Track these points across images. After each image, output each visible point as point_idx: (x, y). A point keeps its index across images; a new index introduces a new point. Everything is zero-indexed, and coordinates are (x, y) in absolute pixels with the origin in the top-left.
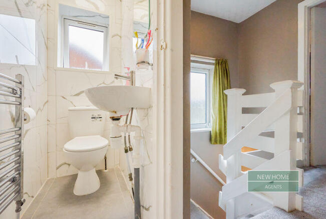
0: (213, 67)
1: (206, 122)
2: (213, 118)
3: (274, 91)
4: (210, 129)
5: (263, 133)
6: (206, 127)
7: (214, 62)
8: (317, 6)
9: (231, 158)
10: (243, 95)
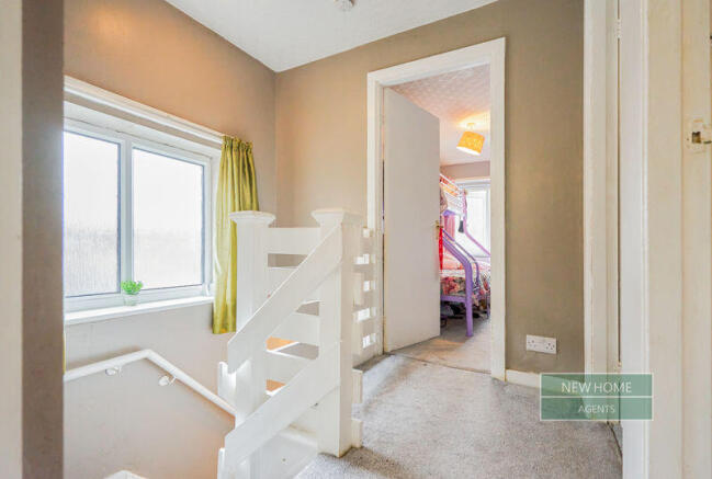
0: (219, 153)
1: (204, 281)
2: (216, 271)
3: (317, 225)
4: (212, 298)
5: (303, 306)
6: (203, 294)
7: (221, 142)
8: (392, 87)
9: (245, 366)
10: (270, 226)
